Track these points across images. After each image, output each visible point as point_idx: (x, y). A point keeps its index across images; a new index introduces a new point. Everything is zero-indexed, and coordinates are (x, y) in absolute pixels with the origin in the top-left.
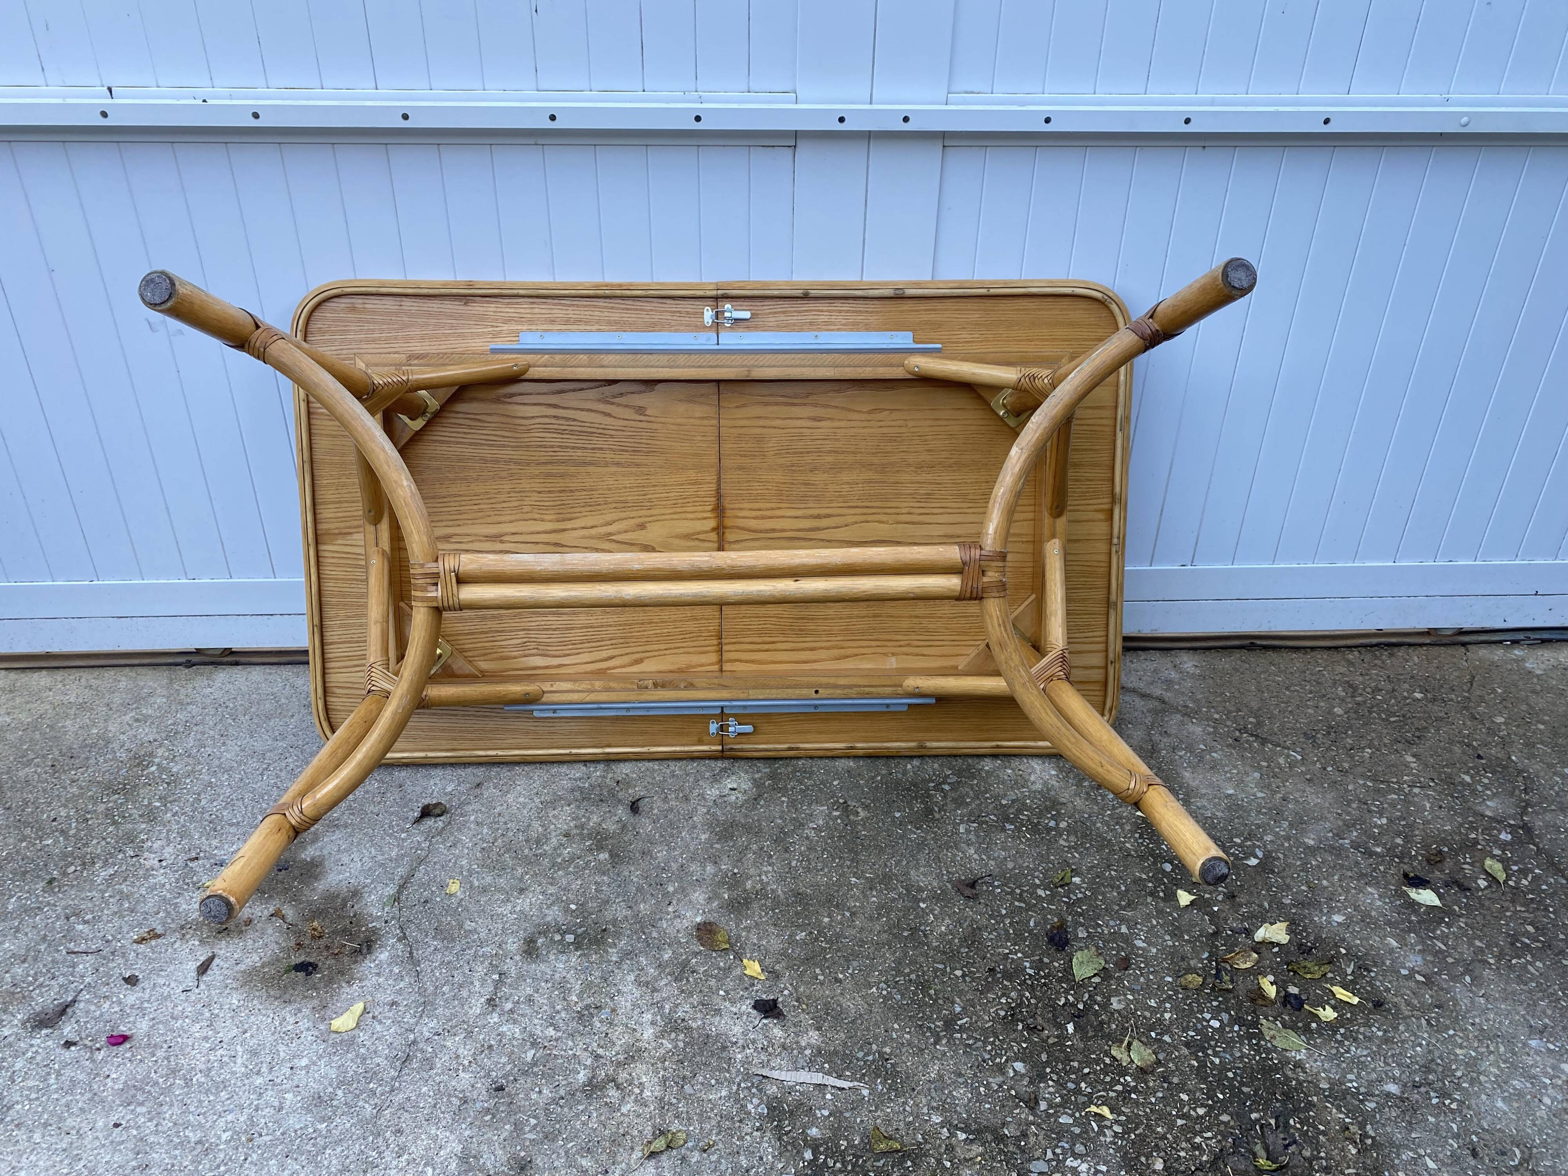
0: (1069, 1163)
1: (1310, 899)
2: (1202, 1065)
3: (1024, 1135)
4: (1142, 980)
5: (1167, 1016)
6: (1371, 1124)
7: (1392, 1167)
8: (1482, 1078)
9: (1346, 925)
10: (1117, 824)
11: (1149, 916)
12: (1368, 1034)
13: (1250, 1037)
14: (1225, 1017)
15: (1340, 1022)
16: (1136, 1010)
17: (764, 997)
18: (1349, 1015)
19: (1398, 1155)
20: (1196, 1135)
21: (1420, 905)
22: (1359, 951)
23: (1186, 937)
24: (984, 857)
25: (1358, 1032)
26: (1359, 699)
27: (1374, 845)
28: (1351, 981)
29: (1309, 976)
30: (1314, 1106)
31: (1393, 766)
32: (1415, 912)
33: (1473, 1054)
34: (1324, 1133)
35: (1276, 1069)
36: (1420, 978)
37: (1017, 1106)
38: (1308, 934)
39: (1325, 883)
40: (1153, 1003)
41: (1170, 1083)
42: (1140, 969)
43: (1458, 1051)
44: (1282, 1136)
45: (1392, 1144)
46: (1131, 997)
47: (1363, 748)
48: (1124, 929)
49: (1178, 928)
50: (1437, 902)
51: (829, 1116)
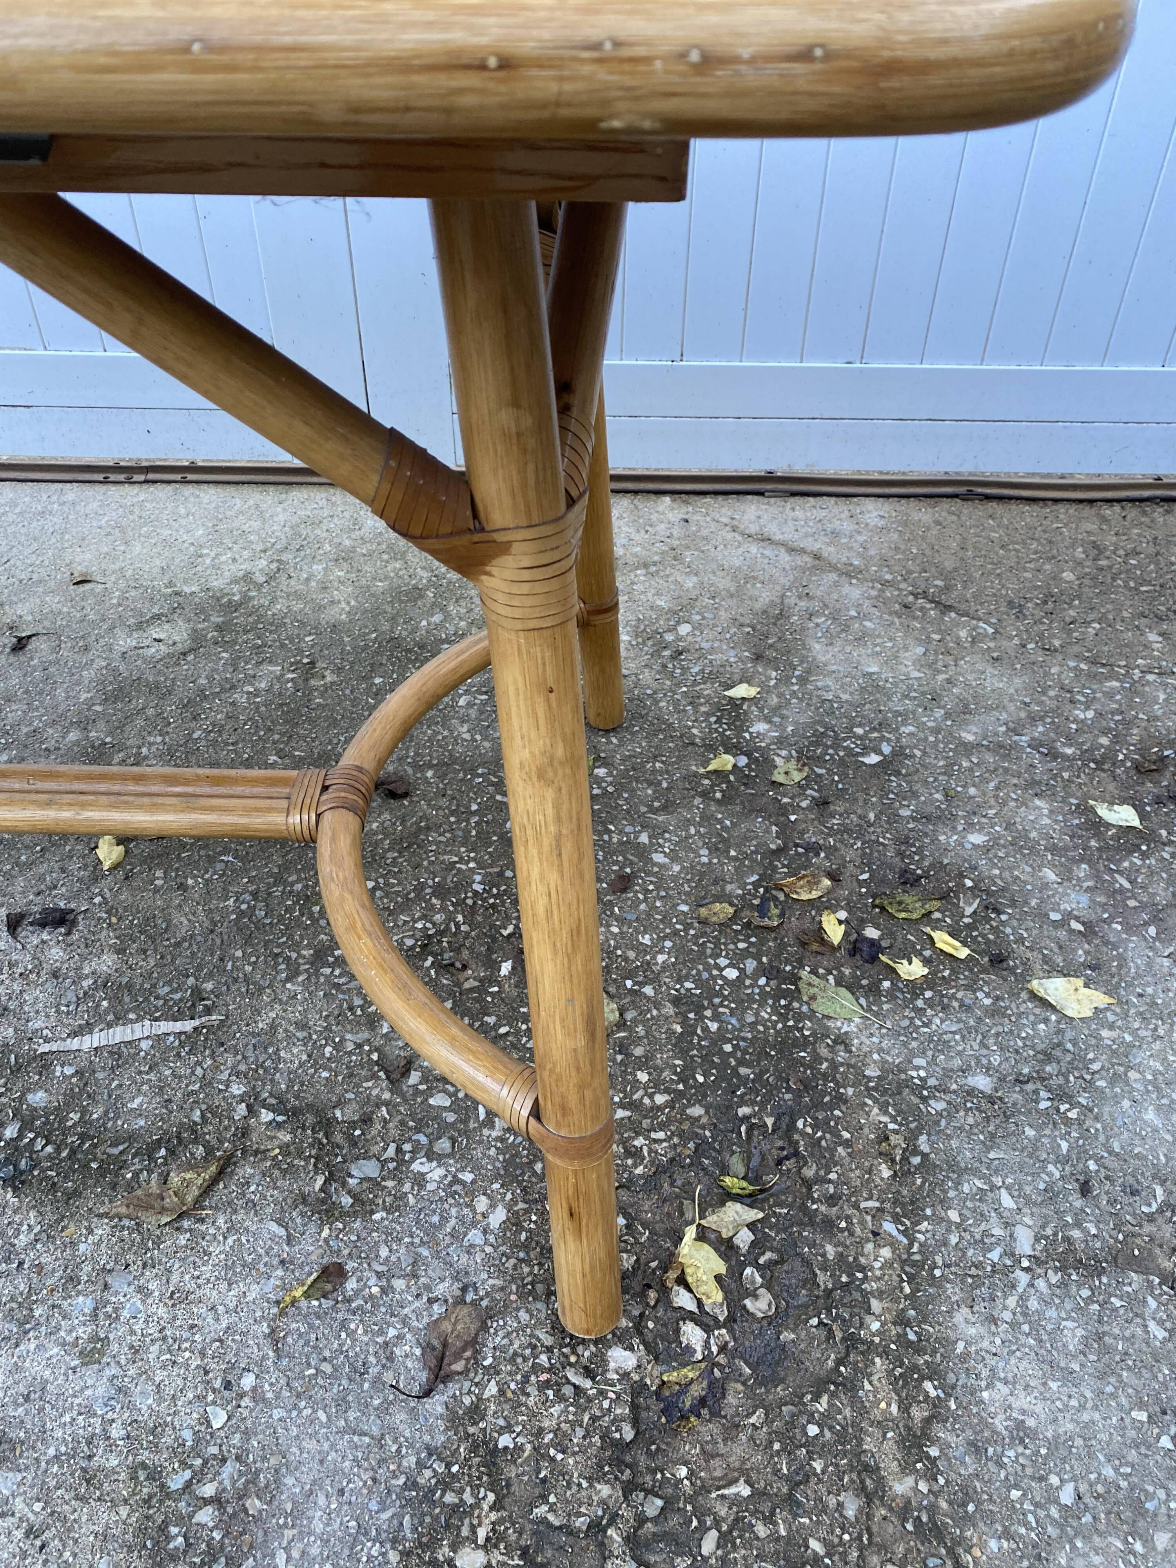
0: (416, 1167)
1: (942, 811)
2: (689, 1031)
3: (366, 1120)
4: (643, 906)
5: (661, 958)
6: (929, 1135)
7: (941, 1202)
8: (1133, 1075)
9: (986, 849)
10: (691, 703)
11: (689, 822)
12: (967, 1001)
13: (779, 994)
14: (751, 965)
15: (928, 982)
16: (616, 948)
17: (62, 904)
18: (946, 973)
19: (958, 1184)
20: (638, 1134)
21: (1109, 826)
22: (995, 884)
23: (733, 853)
24: (478, 737)
25: (953, 996)
26: (1103, 563)
27: (1064, 744)
28: (968, 925)
29: (903, 915)
30: (846, 1102)
31: (1126, 645)
32: (1098, 835)
33: (1128, 1038)
34: (847, 1144)
35: (804, 1043)
36: (1076, 926)
37: (374, 1076)
38: (922, 859)
39: (972, 791)
40: (646, 940)
41: (628, 1055)
42: (646, 891)
43: (1105, 1033)
44: (780, 1143)
45: (953, 1166)
46: (615, 930)
47: (1089, 623)
48: (644, 838)
49: (724, 840)
50: (1136, 822)
51: (72, 1076)
